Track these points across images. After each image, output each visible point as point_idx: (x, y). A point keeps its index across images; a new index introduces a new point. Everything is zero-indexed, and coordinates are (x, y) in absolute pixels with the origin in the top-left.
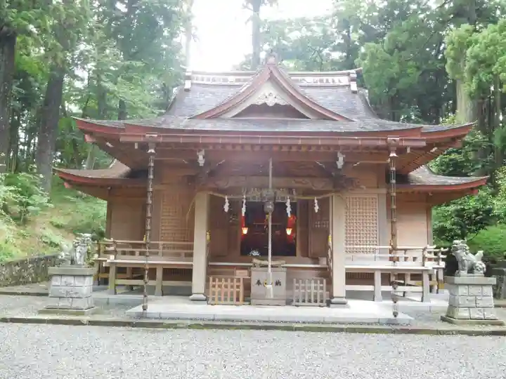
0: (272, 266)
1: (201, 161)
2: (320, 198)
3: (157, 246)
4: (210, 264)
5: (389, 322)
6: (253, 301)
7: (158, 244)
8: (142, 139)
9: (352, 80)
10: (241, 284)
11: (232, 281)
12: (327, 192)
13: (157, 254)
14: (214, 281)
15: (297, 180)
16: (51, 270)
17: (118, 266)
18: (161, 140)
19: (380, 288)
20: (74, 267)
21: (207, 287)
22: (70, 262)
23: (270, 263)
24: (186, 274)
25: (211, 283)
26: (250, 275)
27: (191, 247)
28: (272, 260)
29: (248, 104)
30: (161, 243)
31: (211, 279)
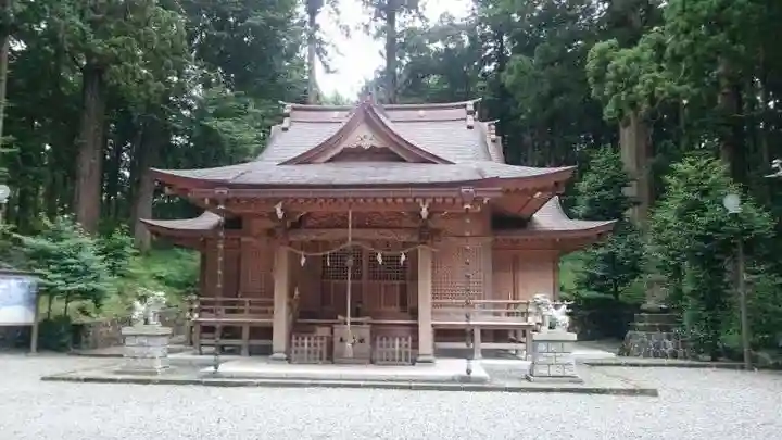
0: (352, 323)
1: (280, 214)
2: (407, 251)
3: (243, 303)
4: (299, 321)
5: (463, 379)
6: (335, 360)
7: (244, 302)
8: (211, 196)
9: (469, 113)
10: (325, 341)
11: (315, 338)
12: (415, 244)
13: (243, 311)
14: (297, 339)
15: (382, 231)
16: (126, 330)
17: (204, 324)
18: (231, 196)
19: (479, 345)
20: (147, 327)
21: (289, 344)
22: (143, 321)
23: (349, 319)
24: (267, 332)
25: (294, 341)
26: (332, 332)
27: (272, 304)
28: (352, 316)
29: (341, 147)
30: (247, 299)
31: (294, 337)
